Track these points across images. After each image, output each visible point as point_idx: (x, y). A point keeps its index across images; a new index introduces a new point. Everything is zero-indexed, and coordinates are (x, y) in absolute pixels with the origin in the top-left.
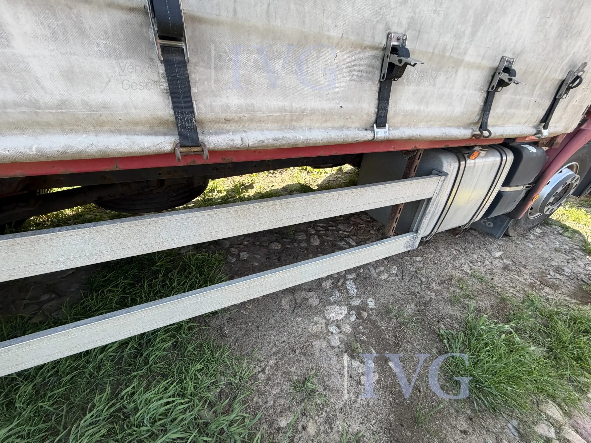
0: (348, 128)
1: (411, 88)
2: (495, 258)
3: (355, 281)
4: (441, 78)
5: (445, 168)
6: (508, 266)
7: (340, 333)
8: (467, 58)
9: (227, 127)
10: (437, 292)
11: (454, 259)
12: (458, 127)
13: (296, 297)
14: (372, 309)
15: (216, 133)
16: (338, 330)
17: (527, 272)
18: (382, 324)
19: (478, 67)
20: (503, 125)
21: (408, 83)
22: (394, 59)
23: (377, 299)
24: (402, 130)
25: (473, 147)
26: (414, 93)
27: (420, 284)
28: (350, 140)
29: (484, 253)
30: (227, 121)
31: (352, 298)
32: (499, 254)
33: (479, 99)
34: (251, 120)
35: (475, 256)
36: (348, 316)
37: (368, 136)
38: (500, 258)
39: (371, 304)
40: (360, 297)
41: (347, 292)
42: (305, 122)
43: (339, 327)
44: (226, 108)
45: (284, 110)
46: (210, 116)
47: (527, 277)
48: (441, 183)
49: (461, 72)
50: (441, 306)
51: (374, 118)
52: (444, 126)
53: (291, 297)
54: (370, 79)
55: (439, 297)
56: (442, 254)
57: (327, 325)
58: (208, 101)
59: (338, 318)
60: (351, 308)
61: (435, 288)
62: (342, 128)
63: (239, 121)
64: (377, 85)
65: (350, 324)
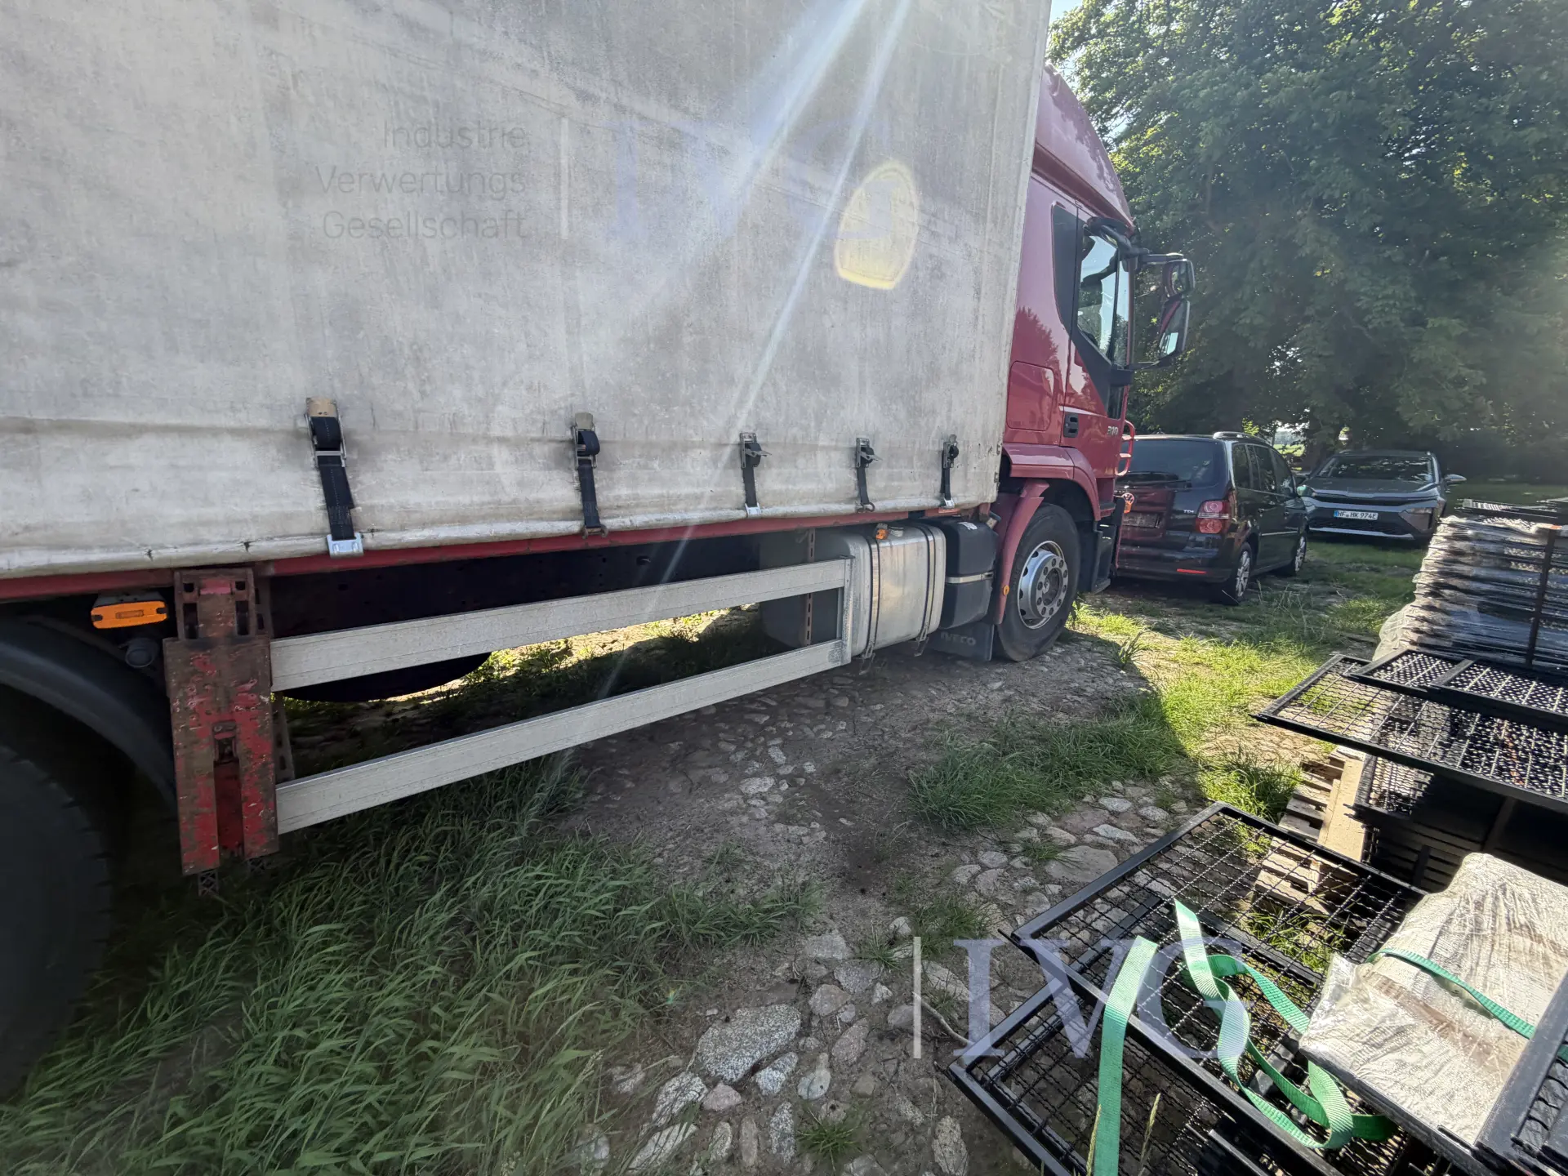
0: (721, 509)
1: (774, 471)
2: (992, 691)
3: (782, 747)
4: (801, 462)
5: (853, 552)
6: (1010, 697)
7: (767, 804)
8: (821, 443)
9: (617, 512)
10: (906, 741)
11: (932, 701)
12: (839, 502)
13: (691, 777)
14: (811, 774)
15: (610, 517)
16: (762, 802)
17: (1035, 700)
18: (829, 787)
19: (836, 449)
20: (893, 498)
21: (770, 467)
22: (749, 452)
23: (816, 761)
24: (775, 508)
25: (876, 524)
26: (779, 475)
27: (882, 736)
28: (724, 519)
29: (977, 687)
30: (619, 507)
31: (779, 766)
32: (998, 685)
33: (851, 477)
34: (637, 505)
35: (964, 693)
36: (777, 785)
37: (741, 514)
38: (1000, 689)
39: (810, 768)
40: (792, 764)
41: (771, 760)
42: (681, 506)
43: (763, 799)
44: (618, 498)
45: (663, 496)
46: (607, 504)
47: (1035, 706)
48: (848, 568)
49: (820, 455)
50: (910, 754)
51: (743, 499)
52: (820, 501)
53: (684, 778)
54: (734, 467)
55: (908, 745)
56: (914, 697)
57: (745, 800)
58: (605, 493)
59: (761, 790)
60: (779, 778)
61: (903, 735)
62: (715, 509)
63: (628, 507)
64: (740, 472)
65: (780, 793)
